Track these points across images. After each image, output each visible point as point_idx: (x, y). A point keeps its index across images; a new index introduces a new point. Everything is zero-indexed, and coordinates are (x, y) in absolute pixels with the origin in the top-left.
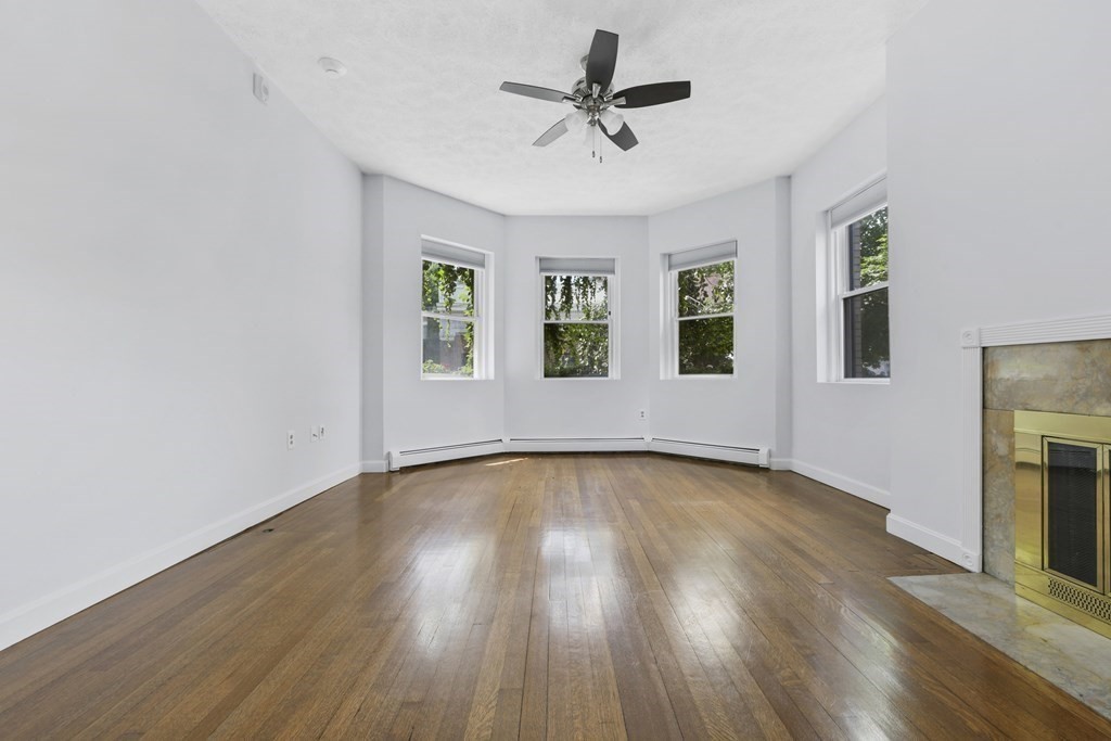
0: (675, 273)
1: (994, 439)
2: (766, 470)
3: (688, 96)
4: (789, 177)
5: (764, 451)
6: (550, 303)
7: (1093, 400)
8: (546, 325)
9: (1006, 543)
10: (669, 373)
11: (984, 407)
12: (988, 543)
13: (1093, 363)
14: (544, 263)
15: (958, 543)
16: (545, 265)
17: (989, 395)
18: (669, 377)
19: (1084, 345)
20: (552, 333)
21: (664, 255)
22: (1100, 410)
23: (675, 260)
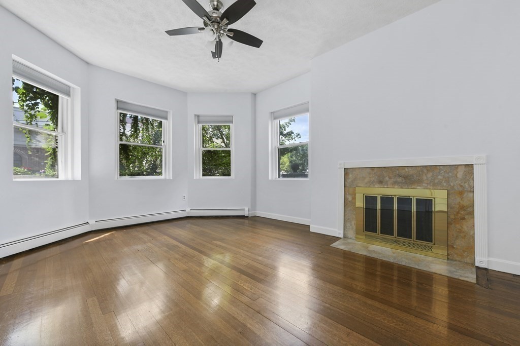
0: (201, 125)
1: (347, 196)
2: (247, 217)
3: (259, 47)
4: (255, 95)
5: (246, 209)
6: (122, 131)
7: (374, 184)
8: (120, 144)
9: (351, 227)
10: (198, 175)
11: (345, 187)
12: (345, 228)
13: (375, 173)
14: (119, 104)
15: (336, 230)
16: (121, 105)
17: (346, 183)
18: (198, 178)
19: (372, 168)
20: (125, 150)
21: (195, 115)
22: (376, 186)
23: (201, 119)
